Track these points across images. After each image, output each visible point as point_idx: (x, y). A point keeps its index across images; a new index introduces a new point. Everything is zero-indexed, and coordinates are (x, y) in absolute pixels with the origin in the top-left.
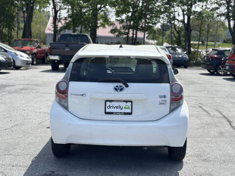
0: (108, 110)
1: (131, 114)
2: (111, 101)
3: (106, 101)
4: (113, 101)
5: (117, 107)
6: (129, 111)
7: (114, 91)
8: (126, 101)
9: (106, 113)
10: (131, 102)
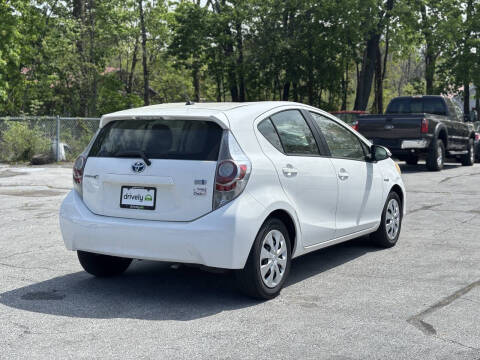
0: (124, 202)
2: (129, 187)
3: (123, 187)
5: (136, 197)
6: (151, 204)
7: (131, 171)
8: (149, 189)
9: (123, 206)
10: (155, 189)
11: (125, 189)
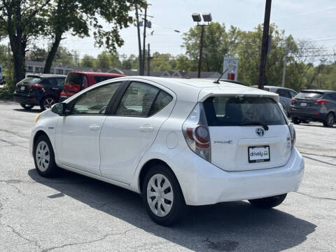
0: (252, 158)
1: (268, 160)
2: (253, 147)
3: (249, 148)
4: (255, 147)
5: (258, 154)
6: (267, 157)
7: (257, 136)
8: (265, 147)
9: (250, 162)
10: (268, 146)
11: (251, 149)
